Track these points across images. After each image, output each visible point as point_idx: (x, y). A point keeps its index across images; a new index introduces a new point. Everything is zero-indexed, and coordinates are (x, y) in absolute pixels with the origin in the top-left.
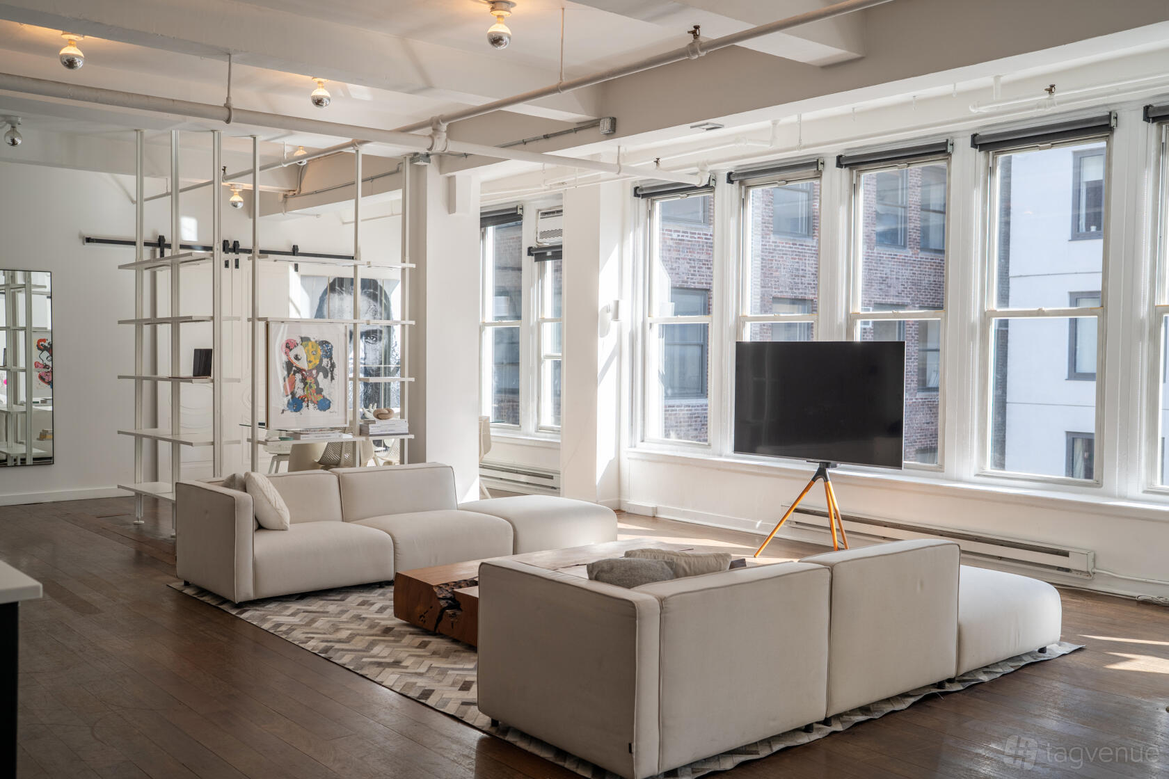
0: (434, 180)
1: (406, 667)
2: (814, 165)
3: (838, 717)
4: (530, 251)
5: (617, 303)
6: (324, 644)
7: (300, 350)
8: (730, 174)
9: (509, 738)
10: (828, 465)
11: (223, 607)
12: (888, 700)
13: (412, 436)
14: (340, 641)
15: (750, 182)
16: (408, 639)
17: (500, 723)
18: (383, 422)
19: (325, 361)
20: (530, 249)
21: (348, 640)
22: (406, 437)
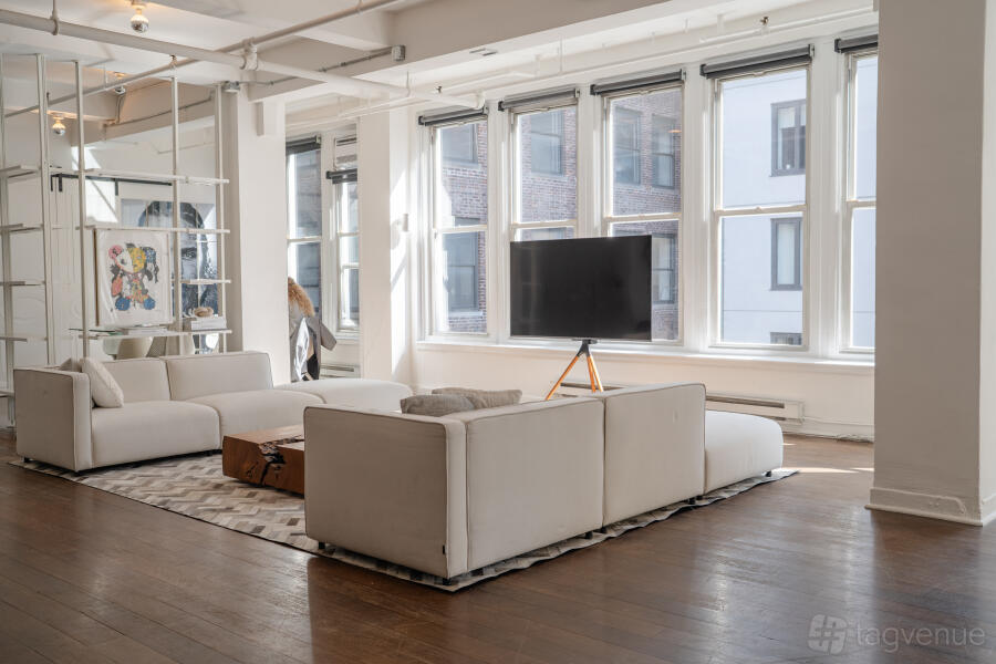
0: (244, 106)
1: (238, 511)
2: (571, 94)
3: (612, 526)
4: (328, 175)
5: (407, 215)
6: (160, 499)
7: (126, 255)
8: (500, 103)
9: (335, 556)
10: (589, 342)
11: (64, 476)
12: (650, 513)
13: (230, 332)
14: (176, 496)
15: (518, 109)
16: (237, 492)
17: (327, 545)
18: (203, 319)
19: (150, 266)
20: (328, 173)
21: (184, 494)
22: (225, 332)
